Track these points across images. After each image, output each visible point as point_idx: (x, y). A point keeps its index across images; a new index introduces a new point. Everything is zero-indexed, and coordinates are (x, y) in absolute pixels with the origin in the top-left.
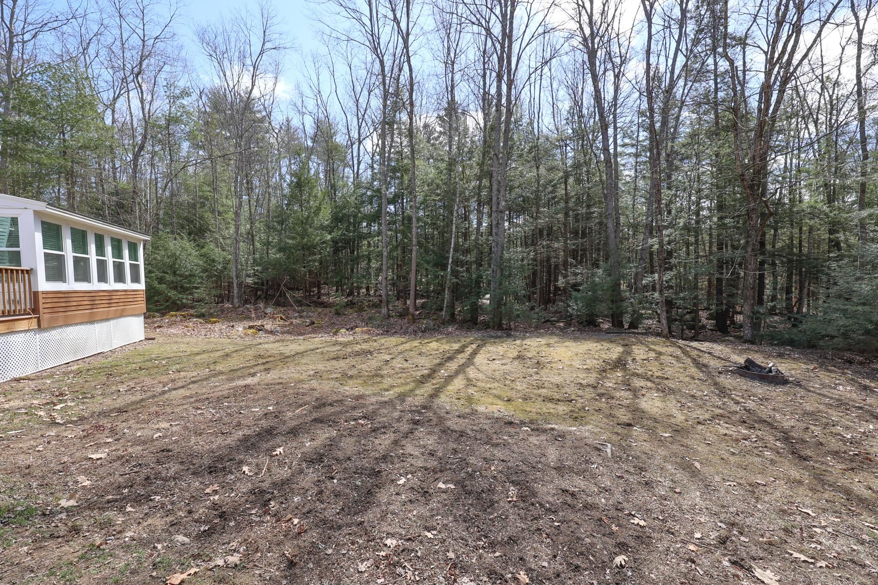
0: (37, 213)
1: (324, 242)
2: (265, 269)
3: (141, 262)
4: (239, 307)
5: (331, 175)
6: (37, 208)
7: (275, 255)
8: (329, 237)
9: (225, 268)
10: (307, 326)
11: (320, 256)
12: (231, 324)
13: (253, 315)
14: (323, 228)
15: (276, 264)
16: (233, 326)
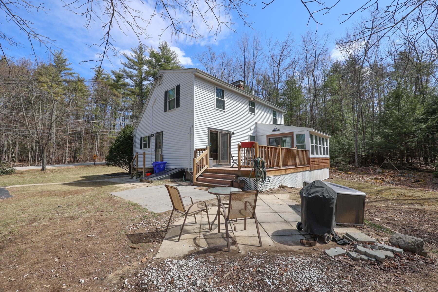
0: (310, 132)
1: (420, 129)
2: (372, 148)
3: (328, 147)
4: (358, 167)
5: (420, 86)
6: (310, 130)
7: (378, 139)
8: (424, 126)
9: (349, 148)
10: (413, 183)
11: (416, 139)
12: (362, 176)
13: (372, 172)
14: (417, 121)
15: (379, 145)
16: (363, 177)
